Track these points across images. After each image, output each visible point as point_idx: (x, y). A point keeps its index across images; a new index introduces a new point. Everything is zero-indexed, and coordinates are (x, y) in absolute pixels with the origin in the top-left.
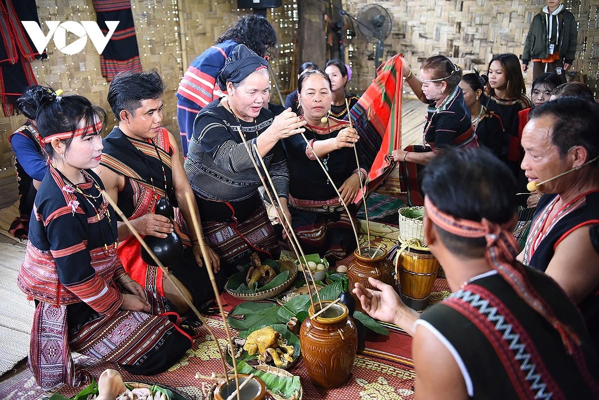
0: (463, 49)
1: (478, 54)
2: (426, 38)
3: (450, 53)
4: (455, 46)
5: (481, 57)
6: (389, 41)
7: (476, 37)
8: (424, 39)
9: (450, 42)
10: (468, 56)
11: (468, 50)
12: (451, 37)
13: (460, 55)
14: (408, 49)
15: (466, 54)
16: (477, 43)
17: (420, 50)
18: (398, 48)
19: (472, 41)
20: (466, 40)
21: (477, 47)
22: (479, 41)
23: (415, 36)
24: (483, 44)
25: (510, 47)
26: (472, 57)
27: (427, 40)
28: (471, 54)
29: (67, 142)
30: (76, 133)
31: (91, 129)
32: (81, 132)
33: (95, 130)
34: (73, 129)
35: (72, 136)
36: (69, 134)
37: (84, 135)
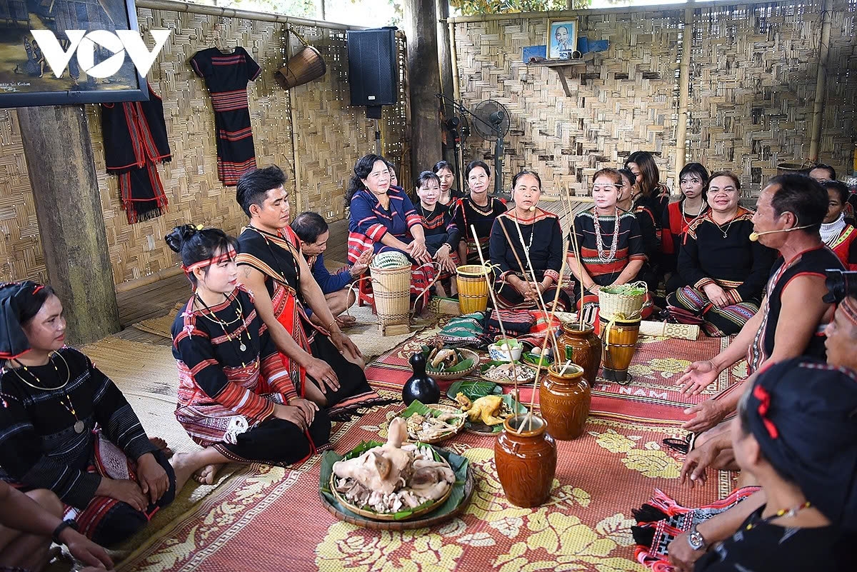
0: (587, 146)
1: (603, 151)
2: (547, 135)
3: (573, 150)
4: (579, 143)
5: (606, 154)
6: (506, 139)
7: (599, 134)
8: (545, 136)
9: (572, 139)
10: (592, 153)
11: (592, 148)
12: (574, 134)
13: (584, 153)
14: (528, 146)
15: (590, 151)
16: (601, 140)
17: (540, 148)
18: (516, 146)
19: (596, 137)
20: (589, 137)
21: (601, 145)
22: (603, 138)
23: (535, 134)
24: (608, 141)
25: (635, 144)
26: (597, 154)
27: (549, 137)
28: (596, 151)
29: (206, 269)
30: (213, 261)
31: (226, 256)
32: (217, 260)
33: (229, 257)
34: (211, 257)
35: (210, 264)
36: (208, 262)
37: (219, 262)
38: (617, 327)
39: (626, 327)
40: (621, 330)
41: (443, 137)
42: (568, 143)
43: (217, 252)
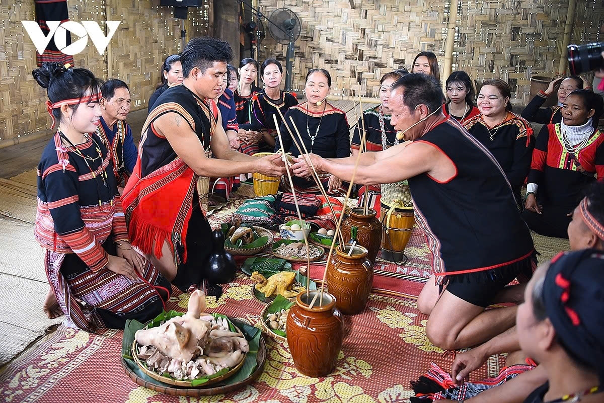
0: (367, 53)
1: (381, 58)
2: (333, 42)
3: (355, 56)
4: (360, 50)
5: (384, 61)
6: (297, 43)
7: (378, 43)
8: (331, 43)
9: (355, 46)
10: (371, 60)
11: (372, 55)
12: (356, 42)
13: (364, 59)
14: (316, 51)
15: (370, 57)
16: (380, 48)
17: (327, 53)
18: (306, 50)
19: (375, 46)
20: (370, 45)
21: (380, 52)
22: (381, 47)
23: (323, 39)
24: (386, 50)
25: (409, 53)
26: (376, 61)
27: (334, 44)
28: (375, 58)
29: (74, 107)
30: (83, 100)
31: (95, 97)
32: (87, 99)
33: (97, 98)
34: (81, 96)
35: (79, 103)
36: (77, 101)
37: (89, 102)
38: (396, 213)
39: (404, 214)
40: (399, 216)
41: (241, 39)
42: (351, 50)
43: (88, 92)
